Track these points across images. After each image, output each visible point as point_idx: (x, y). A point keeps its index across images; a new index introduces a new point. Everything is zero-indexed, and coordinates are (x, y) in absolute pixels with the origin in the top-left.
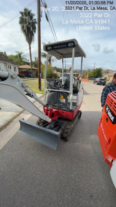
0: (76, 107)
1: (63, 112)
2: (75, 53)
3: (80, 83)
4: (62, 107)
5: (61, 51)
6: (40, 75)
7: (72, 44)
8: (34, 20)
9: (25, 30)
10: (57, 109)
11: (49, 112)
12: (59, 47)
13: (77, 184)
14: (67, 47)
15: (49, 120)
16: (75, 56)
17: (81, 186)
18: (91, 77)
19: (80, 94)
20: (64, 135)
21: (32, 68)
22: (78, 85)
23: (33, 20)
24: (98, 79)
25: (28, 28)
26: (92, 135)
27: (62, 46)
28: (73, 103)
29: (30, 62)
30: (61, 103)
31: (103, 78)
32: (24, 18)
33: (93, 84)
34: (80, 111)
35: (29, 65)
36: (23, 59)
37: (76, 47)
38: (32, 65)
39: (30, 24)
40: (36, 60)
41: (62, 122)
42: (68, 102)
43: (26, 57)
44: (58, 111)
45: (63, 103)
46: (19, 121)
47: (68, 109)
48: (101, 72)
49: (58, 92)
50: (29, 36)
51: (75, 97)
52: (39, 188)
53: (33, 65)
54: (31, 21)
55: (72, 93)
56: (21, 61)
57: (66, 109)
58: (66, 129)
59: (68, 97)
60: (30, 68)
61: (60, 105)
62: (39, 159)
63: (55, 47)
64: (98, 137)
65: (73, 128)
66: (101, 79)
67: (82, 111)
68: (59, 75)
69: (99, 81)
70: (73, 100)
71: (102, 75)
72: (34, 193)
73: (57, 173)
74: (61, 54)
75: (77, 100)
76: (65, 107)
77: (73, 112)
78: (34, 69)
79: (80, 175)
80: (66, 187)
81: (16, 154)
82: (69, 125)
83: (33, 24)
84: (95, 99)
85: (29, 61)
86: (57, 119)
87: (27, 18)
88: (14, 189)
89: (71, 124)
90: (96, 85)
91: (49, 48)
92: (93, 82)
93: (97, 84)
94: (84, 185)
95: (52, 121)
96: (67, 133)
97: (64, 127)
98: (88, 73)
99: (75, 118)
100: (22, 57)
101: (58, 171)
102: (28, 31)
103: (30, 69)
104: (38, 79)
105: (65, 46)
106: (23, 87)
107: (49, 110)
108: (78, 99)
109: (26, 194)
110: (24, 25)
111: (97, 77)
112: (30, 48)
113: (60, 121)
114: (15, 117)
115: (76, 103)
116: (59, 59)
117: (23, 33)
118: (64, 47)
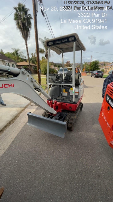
0: (78, 99)
1: (66, 105)
2: (76, 47)
3: (81, 76)
4: (65, 100)
5: (61, 46)
6: (39, 71)
7: (73, 38)
8: (29, 15)
9: (21, 26)
10: (61, 102)
11: (54, 105)
12: (60, 42)
13: (85, 166)
14: (68, 41)
15: (55, 112)
16: (76, 50)
17: (89, 168)
18: (88, 70)
19: (81, 86)
20: (69, 126)
21: (30, 65)
22: (79, 78)
23: (27, 15)
24: (95, 72)
25: (24, 24)
26: (94, 125)
27: (63, 41)
28: (76, 95)
29: (27, 58)
30: (64, 96)
31: (100, 70)
32: (18, 14)
33: (90, 76)
34: (81, 103)
35: (26, 61)
36: (20, 55)
37: (76, 41)
38: (29, 62)
39: (25, 20)
40: (33, 56)
41: (65, 114)
42: (70, 95)
43: (22, 54)
44: (62, 104)
45: (65, 96)
46: (27, 114)
47: (71, 101)
48: (98, 64)
49: (60, 86)
50: (24, 32)
51: (77, 90)
52: (52, 171)
53: (31, 62)
54: (26, 16)
55: (74, 86)
56: (19, 58)
57: (69, 101)
58: (70, 120)
59: (70, 90)
60: (28, 64)
61: (63, 98)
62: (48, 148)
63: (56, 42)
64: (100, 126)
65: (76, 119)
66: (98, 72)
67: (83, 103)
68: (56, 70)
69: (97, 74)
70: (76, 92)
71: (99, 67)
72: (48, 176)
73: (66, 159)
74: (61, 49)
75: (78, 93)
76: (68, 100)
77: (76, 104)
78: (31, 66)
79: (87, 159)
80: (76, 169)
81: (27, 144)
82: (73, 116)
83: (28, 19)
84: (94, 91)
85: (25, 57)
86: (61, 111)
87: (22, 14)
88: (30, 173)
89: (75, 115)
90: (93, 78)
91: (50, 44)
92: (90, 75)
93: (95, 77)
94: (92, 167)
95: (57, 112)
96: (72, 123)
97: (68, 118)
98: (85, 67)
99: (78, 109)
100: (19, 54)
101: (67, 156)
102: (23, 27)
103: (28, 66)
104: (37, 75)
105: (66, 40)
106: (32, 82)
107: (54, 103)
108: (80, 91)
109: (41, 177)
110: (19, 21)
111: (94, 70)
112: (26, 45)
113: (64, 113)
114: (20, 112)
115: (78, 95)
116: (59, 54)
117: (18, 29)
118: (65, 42)
